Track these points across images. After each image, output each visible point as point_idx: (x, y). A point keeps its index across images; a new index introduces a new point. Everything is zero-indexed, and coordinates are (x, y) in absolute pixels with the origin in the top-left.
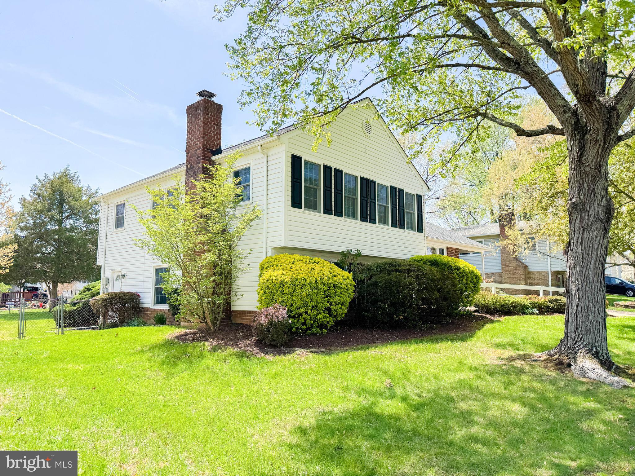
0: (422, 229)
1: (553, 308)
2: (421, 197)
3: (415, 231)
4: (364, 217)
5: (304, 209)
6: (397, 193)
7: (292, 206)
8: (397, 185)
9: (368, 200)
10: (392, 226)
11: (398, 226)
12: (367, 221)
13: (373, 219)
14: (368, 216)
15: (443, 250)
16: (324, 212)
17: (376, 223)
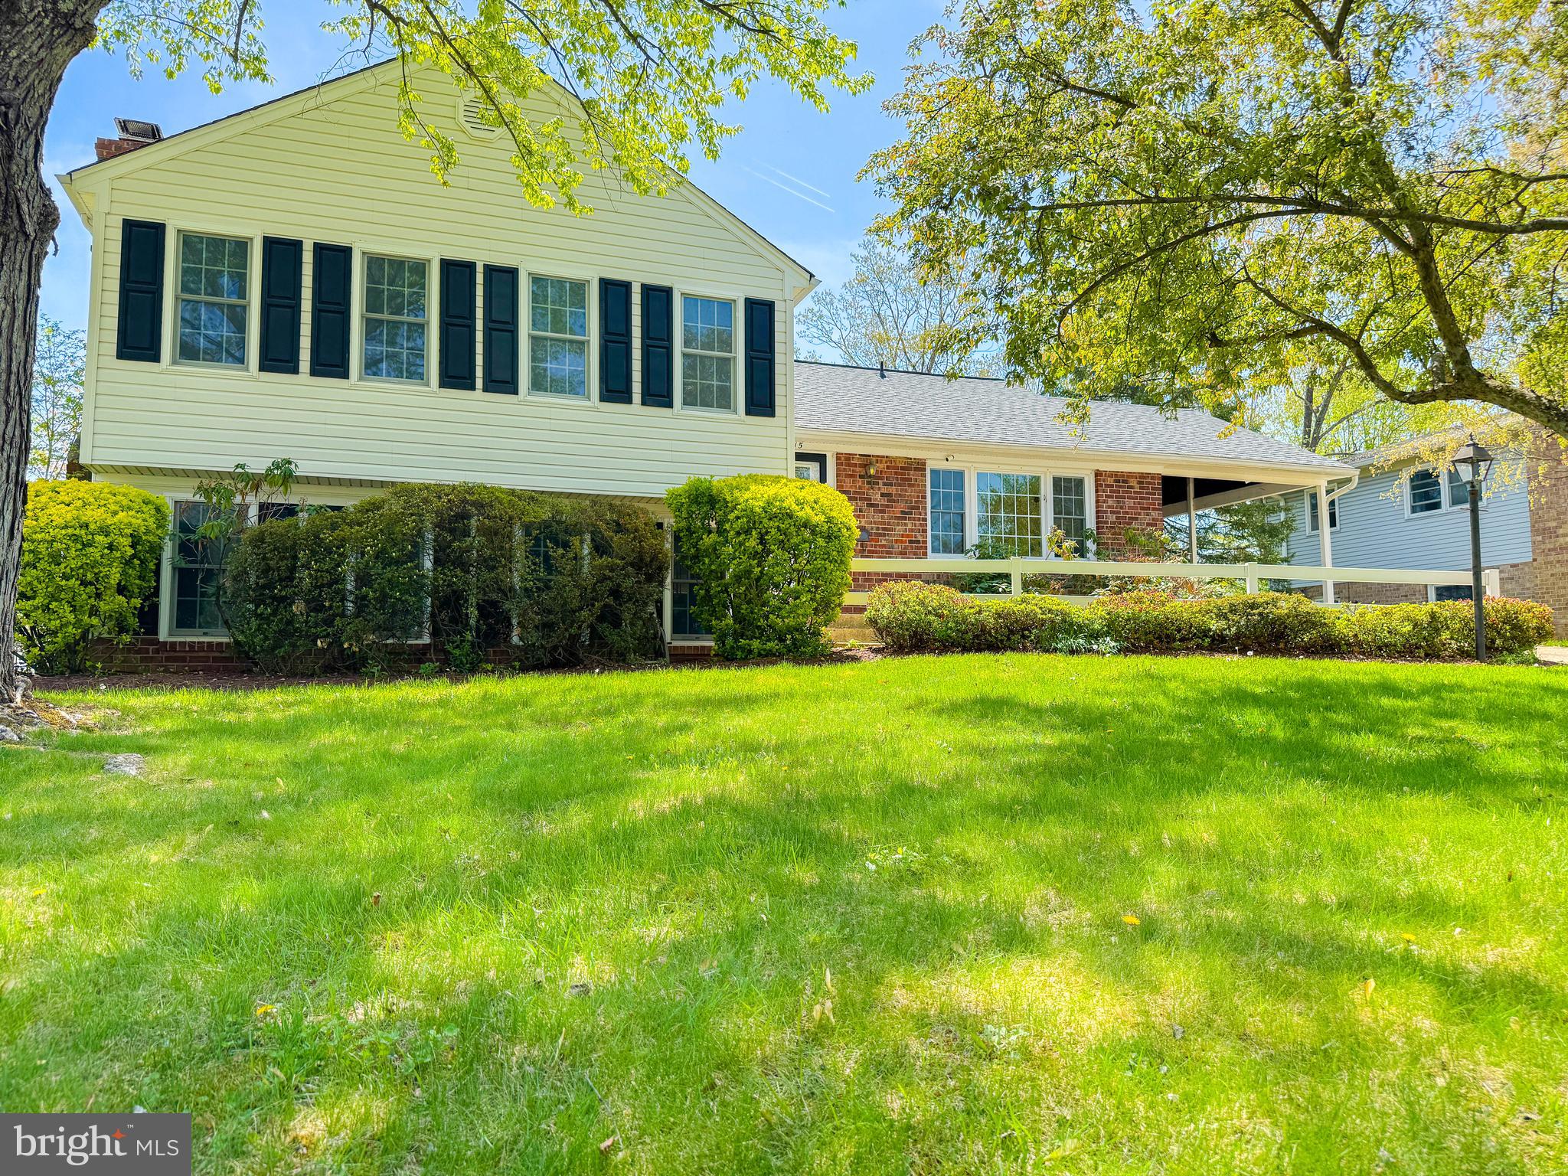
0: (772, 405)
2: (770, 305)
3: (735, 411)
4: (455, 376)
5: (174, 362)
6: (636, 298)
7: (121, 355)
8: (638, 275)
9: (479, 325)
10: (602, 399)
11: (637, 397)
12: (472, 388)
13: (503, 382)
14: (479, 372)
15: (1080, 483)
16: (262, 368)
17: (515, 392)
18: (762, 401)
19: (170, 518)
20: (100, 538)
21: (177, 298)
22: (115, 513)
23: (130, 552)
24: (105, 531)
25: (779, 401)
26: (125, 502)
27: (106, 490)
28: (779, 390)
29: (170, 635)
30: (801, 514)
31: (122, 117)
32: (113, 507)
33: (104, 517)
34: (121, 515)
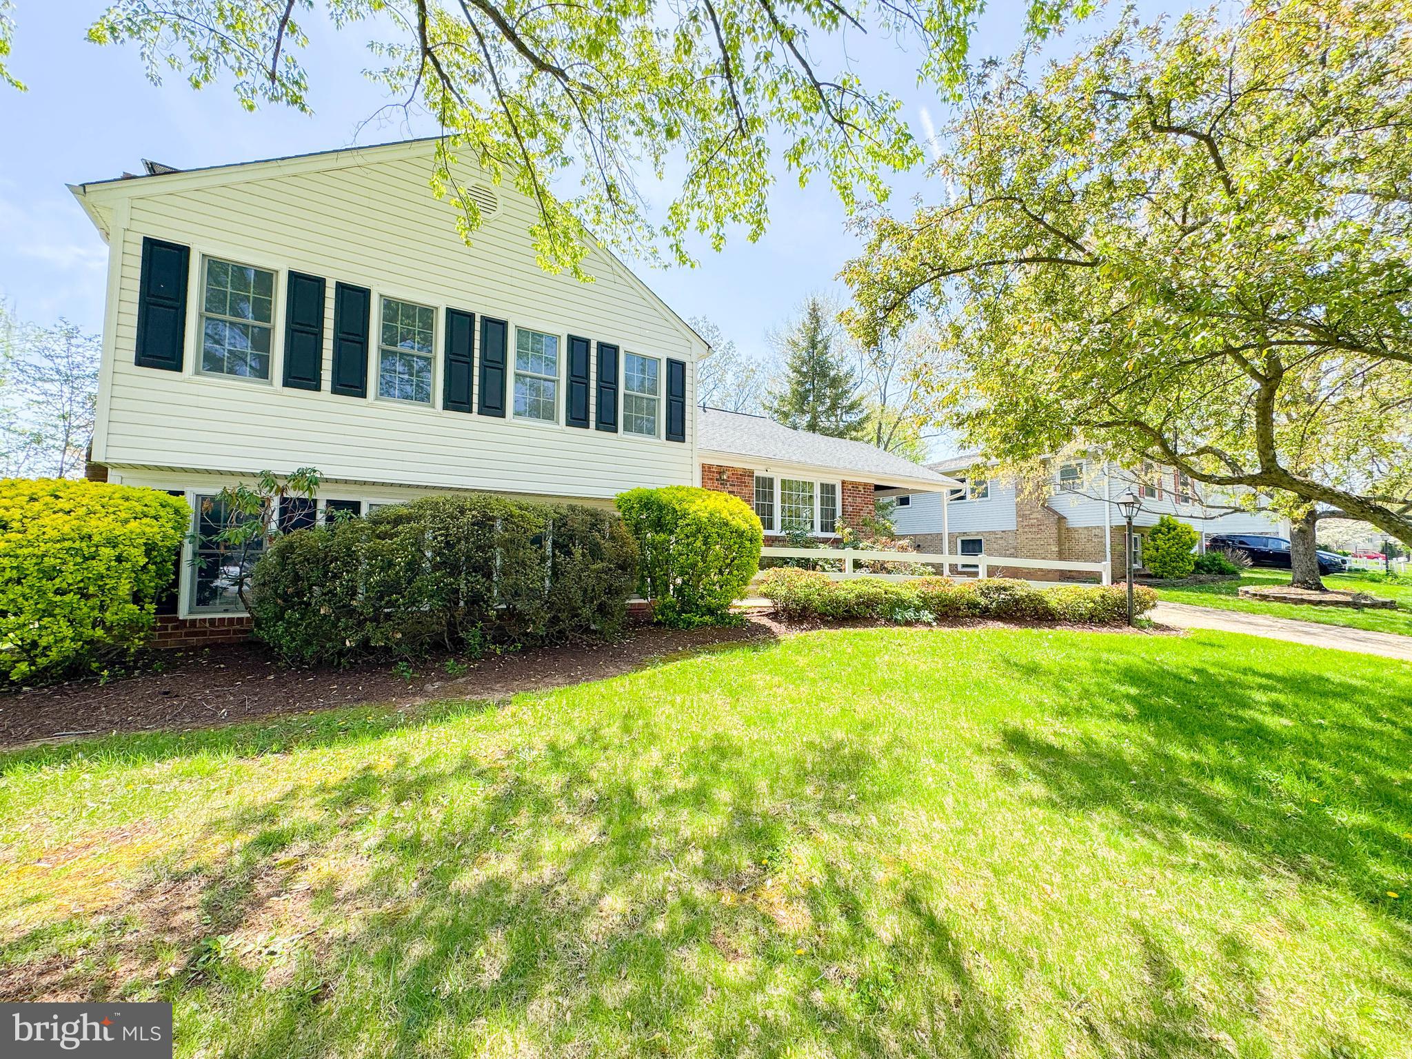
0: (683, 434)
1: (986, 609)
2: (683, 365)
3: (659, 437)
4: (456, 400)
5: (197, 373)
6: (593, 352)
7: (139, 363)
8: (596, 335)
9: (476, 362)
10: (568, 424)
11: (592, 424)
12: (470, 411)
13: (494, 406)
14: (475, 399)
15: (833, 487)
16: (286, 384)
17: (503, 416)
18: (676, 431)
19: (191, 518)
20: (106, 552)
21: (201, 315)
22: (126, 521)
23: (143, 561)
24: (112, 543)
25: (688, 431)
26: (139, 508)
27: (117, 495)
28: (688, 424)
29: (191, 613)
30: (734, 523)
31: (150, 160)
32: (123, 515)
33: (111, 527)
34: (133, 525)
